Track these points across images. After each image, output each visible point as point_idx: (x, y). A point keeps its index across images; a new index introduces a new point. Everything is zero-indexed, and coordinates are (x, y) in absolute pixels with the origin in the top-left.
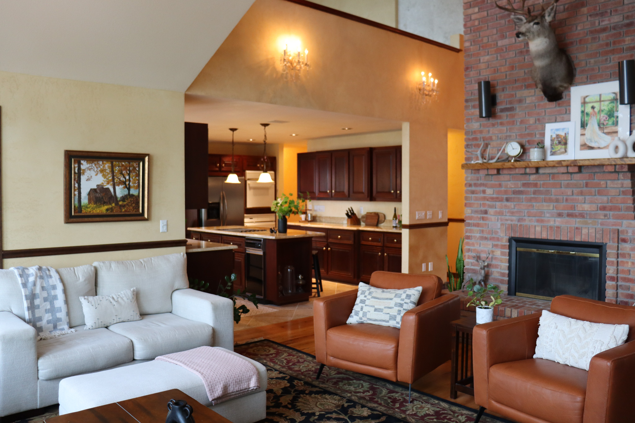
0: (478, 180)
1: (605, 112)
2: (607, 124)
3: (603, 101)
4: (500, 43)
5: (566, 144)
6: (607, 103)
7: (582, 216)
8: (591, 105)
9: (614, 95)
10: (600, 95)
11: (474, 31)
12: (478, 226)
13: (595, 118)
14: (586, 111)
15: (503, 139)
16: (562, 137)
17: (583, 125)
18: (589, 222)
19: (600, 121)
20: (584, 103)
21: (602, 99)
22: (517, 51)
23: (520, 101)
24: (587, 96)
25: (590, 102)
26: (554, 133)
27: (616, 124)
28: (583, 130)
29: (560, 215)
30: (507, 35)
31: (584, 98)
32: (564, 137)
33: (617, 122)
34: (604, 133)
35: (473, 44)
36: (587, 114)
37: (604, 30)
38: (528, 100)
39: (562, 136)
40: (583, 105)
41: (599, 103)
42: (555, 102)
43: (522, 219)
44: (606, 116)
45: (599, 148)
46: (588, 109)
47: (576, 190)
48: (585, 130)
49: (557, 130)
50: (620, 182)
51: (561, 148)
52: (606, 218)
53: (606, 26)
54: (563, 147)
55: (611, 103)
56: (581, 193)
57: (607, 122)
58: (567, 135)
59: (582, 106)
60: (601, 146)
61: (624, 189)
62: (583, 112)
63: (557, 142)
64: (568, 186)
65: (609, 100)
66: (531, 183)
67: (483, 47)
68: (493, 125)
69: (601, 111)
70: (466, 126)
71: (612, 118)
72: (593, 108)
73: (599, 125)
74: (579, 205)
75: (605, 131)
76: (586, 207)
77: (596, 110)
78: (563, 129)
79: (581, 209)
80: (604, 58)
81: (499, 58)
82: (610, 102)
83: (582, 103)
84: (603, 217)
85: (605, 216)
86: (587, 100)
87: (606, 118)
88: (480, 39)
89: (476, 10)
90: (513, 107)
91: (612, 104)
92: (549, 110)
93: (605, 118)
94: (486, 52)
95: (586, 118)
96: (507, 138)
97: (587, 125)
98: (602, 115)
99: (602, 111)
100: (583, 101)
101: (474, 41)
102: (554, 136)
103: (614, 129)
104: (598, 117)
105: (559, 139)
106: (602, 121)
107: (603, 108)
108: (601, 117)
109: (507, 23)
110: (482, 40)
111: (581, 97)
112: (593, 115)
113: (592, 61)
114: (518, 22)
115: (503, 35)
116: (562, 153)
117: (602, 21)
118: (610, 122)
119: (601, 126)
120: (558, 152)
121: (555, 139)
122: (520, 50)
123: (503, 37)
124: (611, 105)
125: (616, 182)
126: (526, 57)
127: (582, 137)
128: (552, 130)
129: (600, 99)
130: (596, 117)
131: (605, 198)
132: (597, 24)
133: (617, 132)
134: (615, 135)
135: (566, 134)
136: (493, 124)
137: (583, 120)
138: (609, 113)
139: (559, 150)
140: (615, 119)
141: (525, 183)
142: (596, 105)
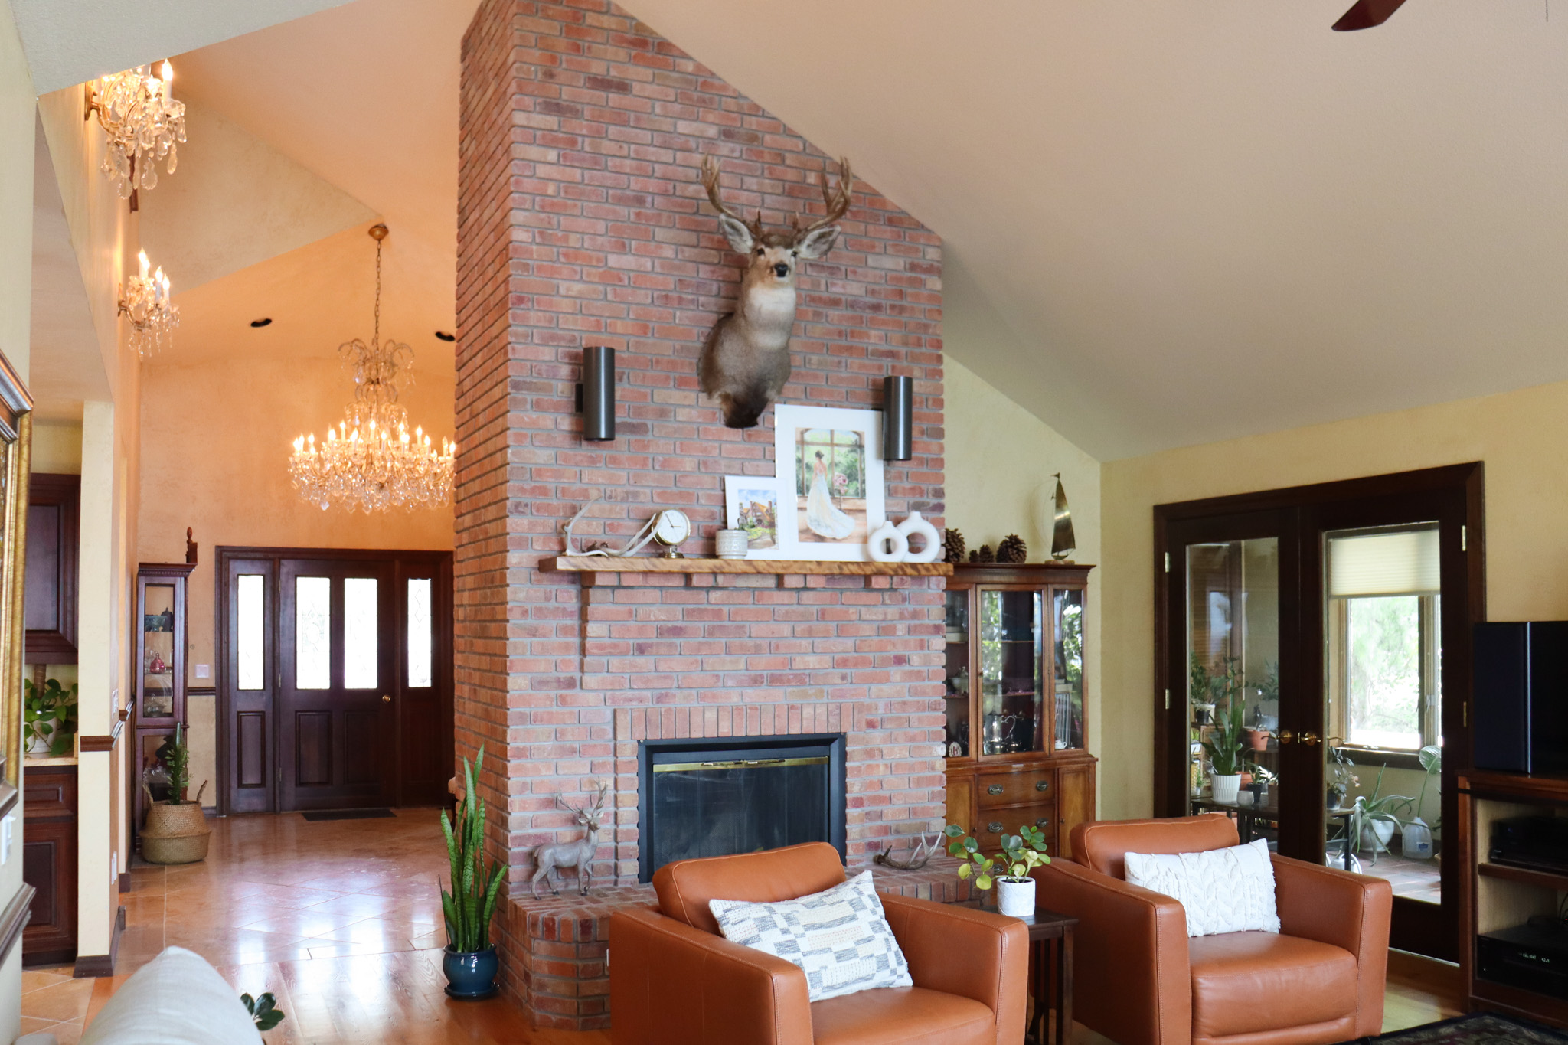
0: (548, 599)
1: (842, 468)
2: (846, 492)
3: (837, 445)
4: (613, 260)
5: (772, 525)
6: (845, 450)
7: (800, 679)
8: (814, 449)
9: (856, 437)
10: (832, 432)
11: (543, 210)
12: (549, 722)
13: (823, 477)
14: (806, 460)
15: (619, 498)
16: (765, 510)
17: (802, 490)
18: (810, 692)
19: (833, 485)
20: (802, 443)
21: (836, 441)
22: (656, 294)
23: (662, 413)
24: (807, 430)
25: (812, 444)
26: (747, 499)
27: (862, 494)
28: (801, 499)
29: (756, 681)
30: (633, 247)
31: (802, 433)
32: (767, 511)
33: (864, 491)
34: (840, 509)
35: (538, 240)
36: (808, 467)
37: (835, 303)
38: (682, 415)
39: (763, 507)
40: (800, 446)
41: (829, 448)
42: (740, 430)
43: (667, 695)
44: (845, 477)
45: (834, 539)
46: (810, 458)
47: (800, 627)
48: (806, 500)
49: (753, 492)
50: (881, 609)
51: (763, 534)
52: (845, 682)
53: (838, 296)
54: (768, 531)
55: (852, 451)
56: (810, 633)
57: (846, 488)
58: (774, 507)
59: (798, 448)
60: (837, 538)
61: (884, 624)
62: (799, 461)
63: (754, 519)
64: (787, 617)
65: (849, 446)
66: (706, 609)
67: (566, 255)
68: (593, 461)
69: (834, 465)
70: (513, 454)
71: (855, 483)
72: (819, 455)
73: (831, 493)
74: (798, 658)
75: (844, 506)
76: (812, 661)
77: (826, 460)
78: (765, 492)
79: (802, 667)
80: (836, 359)
81: (610, 297)
82: (849, 449)
83: (797, 442)
84: (839, 681)
85: (844, 678)
86: (808, 437)
87: (844, 481)
88: (560, 234)
89: (552, 155)
90: (645, 425)
91: (853, 454)
92: (729, 446)
93: (841, 479)
94: (576, 272)
95: (807, 476)
96: (628, 498)
97: (808, 489)
98: (836, 473)
99: (836, 465)
100: (799, 439)
101: (541, 234)
102: (747, 506)
103: (858, 503)
104: (829, 477)
105: (758, 514)
106: (837, 486)
107: (837, 459)
108: (835, 478)
109: (632, 217)
110: (566, 239)
111: (797, 429)
112: (821, 471)
113: (815, 358)
114: (731, 234)
115: (623, 245)
116: (766, 545)
117: (833, 284)
118: (852, 491)
119: (835, 494)
120: (758, 541)
121: (750, 513)
122: (664, 293)
123: (622, 248)
124: (852, 456)
125: (874, 609)
126: (678, 313)
127: (801, 512)
128: (740, 491)
129: (832, 440)
130: (826, 475)
131: (849, 643)
132: (823, 287)
133: (863, 511)
134: (860, 515)
135: (770, 503)
136: (591, 457)
137: (801, 477)
138: (848, 472)
139: (759, 538)
140: (859, 486)
141: (693, 610)
142: (825, 450)
